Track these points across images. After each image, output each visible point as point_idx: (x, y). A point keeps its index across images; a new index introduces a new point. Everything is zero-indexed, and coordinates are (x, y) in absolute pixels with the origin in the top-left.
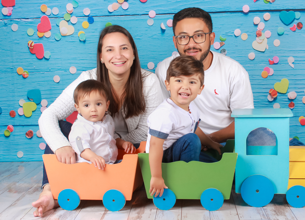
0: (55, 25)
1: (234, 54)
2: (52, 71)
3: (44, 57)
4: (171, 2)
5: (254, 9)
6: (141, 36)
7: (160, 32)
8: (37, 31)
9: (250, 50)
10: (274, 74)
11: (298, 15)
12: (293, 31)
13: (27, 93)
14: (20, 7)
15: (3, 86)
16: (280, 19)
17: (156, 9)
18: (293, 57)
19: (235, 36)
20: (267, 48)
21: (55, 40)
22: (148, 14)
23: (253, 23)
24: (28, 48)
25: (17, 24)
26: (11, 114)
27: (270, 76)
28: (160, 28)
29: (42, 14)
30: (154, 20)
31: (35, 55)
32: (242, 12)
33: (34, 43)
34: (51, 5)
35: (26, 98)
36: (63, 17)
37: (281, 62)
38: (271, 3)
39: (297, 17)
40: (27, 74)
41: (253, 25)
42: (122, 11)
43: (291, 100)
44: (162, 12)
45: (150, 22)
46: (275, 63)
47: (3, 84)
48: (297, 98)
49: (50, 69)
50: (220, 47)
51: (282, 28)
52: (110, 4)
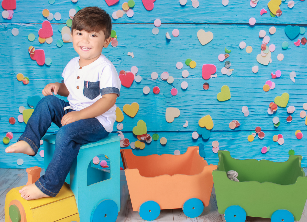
0: (57, 31)
1: (238, 66)
2: (53, 78)
3: (45, 64)
4: (177, 11)
5: (261, 22)
6: (145, 45)
7: (165, 41)
8: (38, 36)
9: (254, 64)
10: (275, 88)
11: (303, 30)
12: (297, 46)
13: (27, 100)
14: (21, 11)
15: (2, 92)
16: (285, 34)
17: (162, 18)
18: (296, 72)
19: (240, 49)
20: (271, 62)
21: (56, 46)
22: (153, 23)
23: (258, 37)
24: (28, 54)
25: (18, 28)
26: (11, 121)
27: (271, 90)
28: (165, 38)
29: (44, 19)
30: (159, 29)
31: (35, 62)
32: (248, 24)
33: (36, 48)
34: (53, 10)
35: (26, 104)
36: (66, 23)
37: (283, 76)
38: (277, 17)
39: (302, 33)
40: (27, 80)
41: (258, 39)
42: (127, 18)
43: (289, 114)
44: (168, 21)
45: (155, 31)
46: (278, 77)
47: (3, 90)
48: (295, 112)
49: (51, 76)
50: (224, 59)
51: (286, 43)
52: (115, 11)
